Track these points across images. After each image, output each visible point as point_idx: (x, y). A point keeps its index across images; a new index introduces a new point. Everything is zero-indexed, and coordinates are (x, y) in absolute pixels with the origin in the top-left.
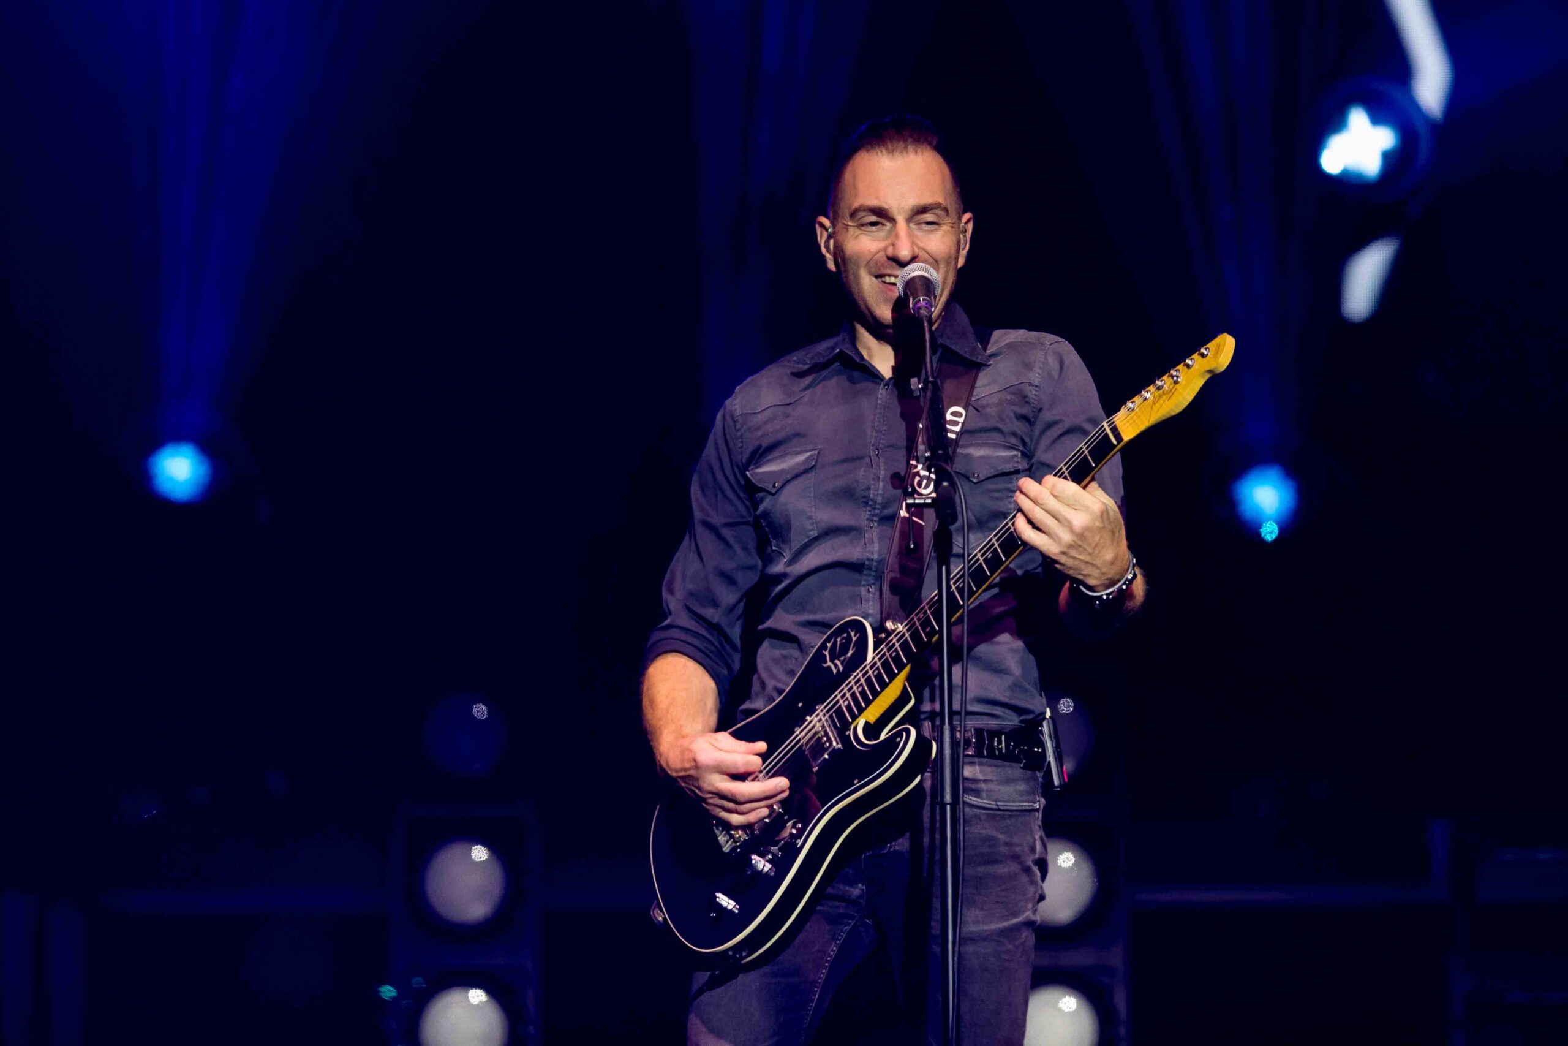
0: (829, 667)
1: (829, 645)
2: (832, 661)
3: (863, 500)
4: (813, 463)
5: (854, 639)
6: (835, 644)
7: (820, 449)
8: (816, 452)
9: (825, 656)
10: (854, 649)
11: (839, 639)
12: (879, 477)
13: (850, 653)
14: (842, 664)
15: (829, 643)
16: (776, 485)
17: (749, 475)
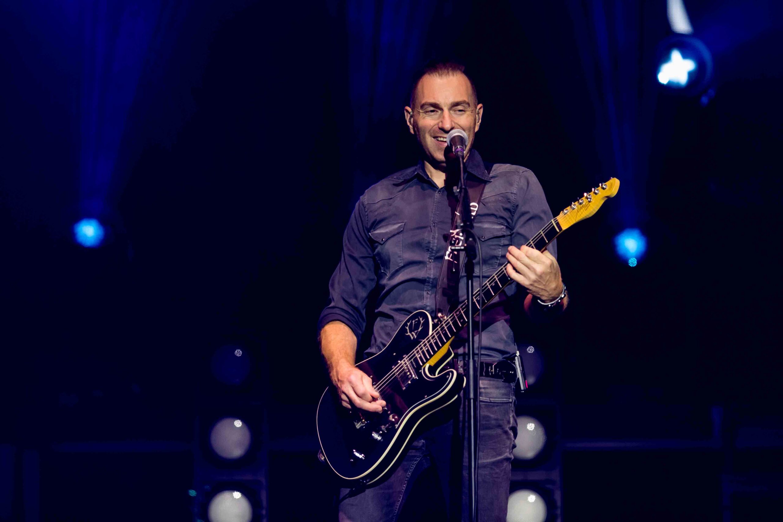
0: (409, 335)
1: (409, 324)
2: (410, 332)
3: (427, 248)
4: (402, 229)
5: (422, 322)
6: (411, 324)
7: (406, 222)
8: (404, 224)
9: (407, 329)
10: (422, 328)
11: (414, 321)
12: (435, 237)
13: (420, 329)
14: (416, 334)
15: (409, 323)
16: (383, 240)
17: (371, 235)
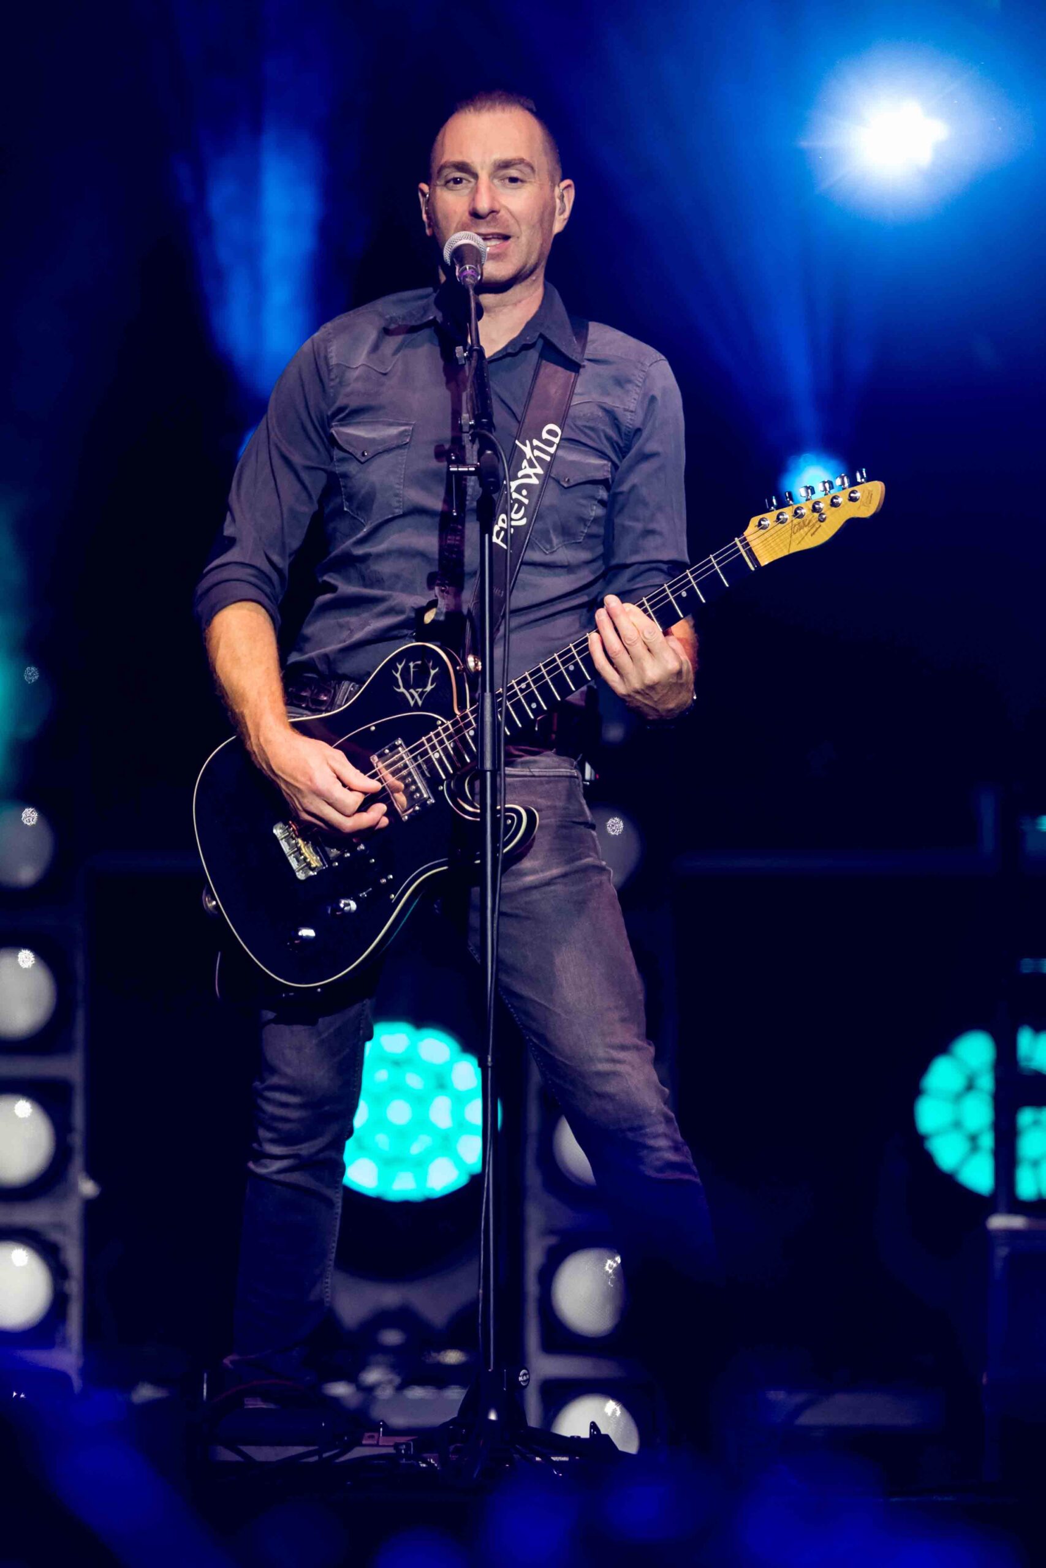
0: (403, 694)
1: (400, 667)
2: (407, 687)
4: (407, 440)
5: (433, 672)
6: (406, 669)
7: (414, 425)
8: (411, 428)
9: (396, 679)
10: (434, 686)
11: (412, 665)
13: (429, 688)
14: (420, 696)
15: (400, 664)
16: (366, 454)
17: (333, 431)
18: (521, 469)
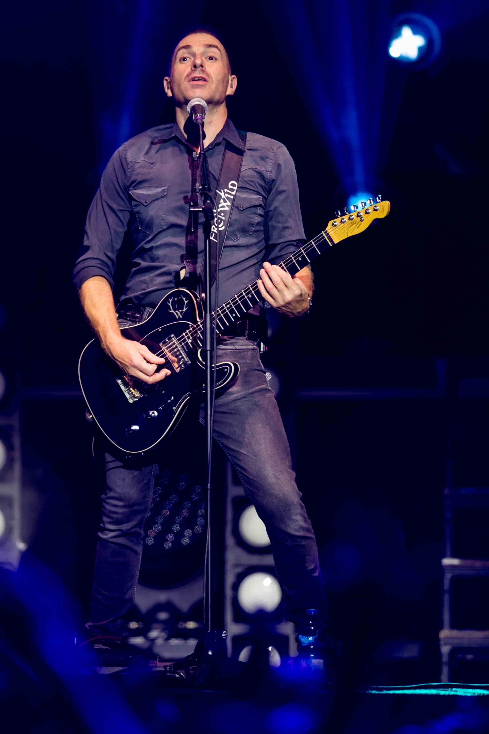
1: (171, 301)
2: (175, 310)
4: (166, 194)
5: (186, 302)
6: (173, 301)
8: (167, 188)
9: (169, 306)
10: (187, 308)
11: (176, 299)
13: (185, 310)
14: (181, 313)
15: (171, 299)
16: (147, 202)
17: (130, 192)
18: (220, 203)
